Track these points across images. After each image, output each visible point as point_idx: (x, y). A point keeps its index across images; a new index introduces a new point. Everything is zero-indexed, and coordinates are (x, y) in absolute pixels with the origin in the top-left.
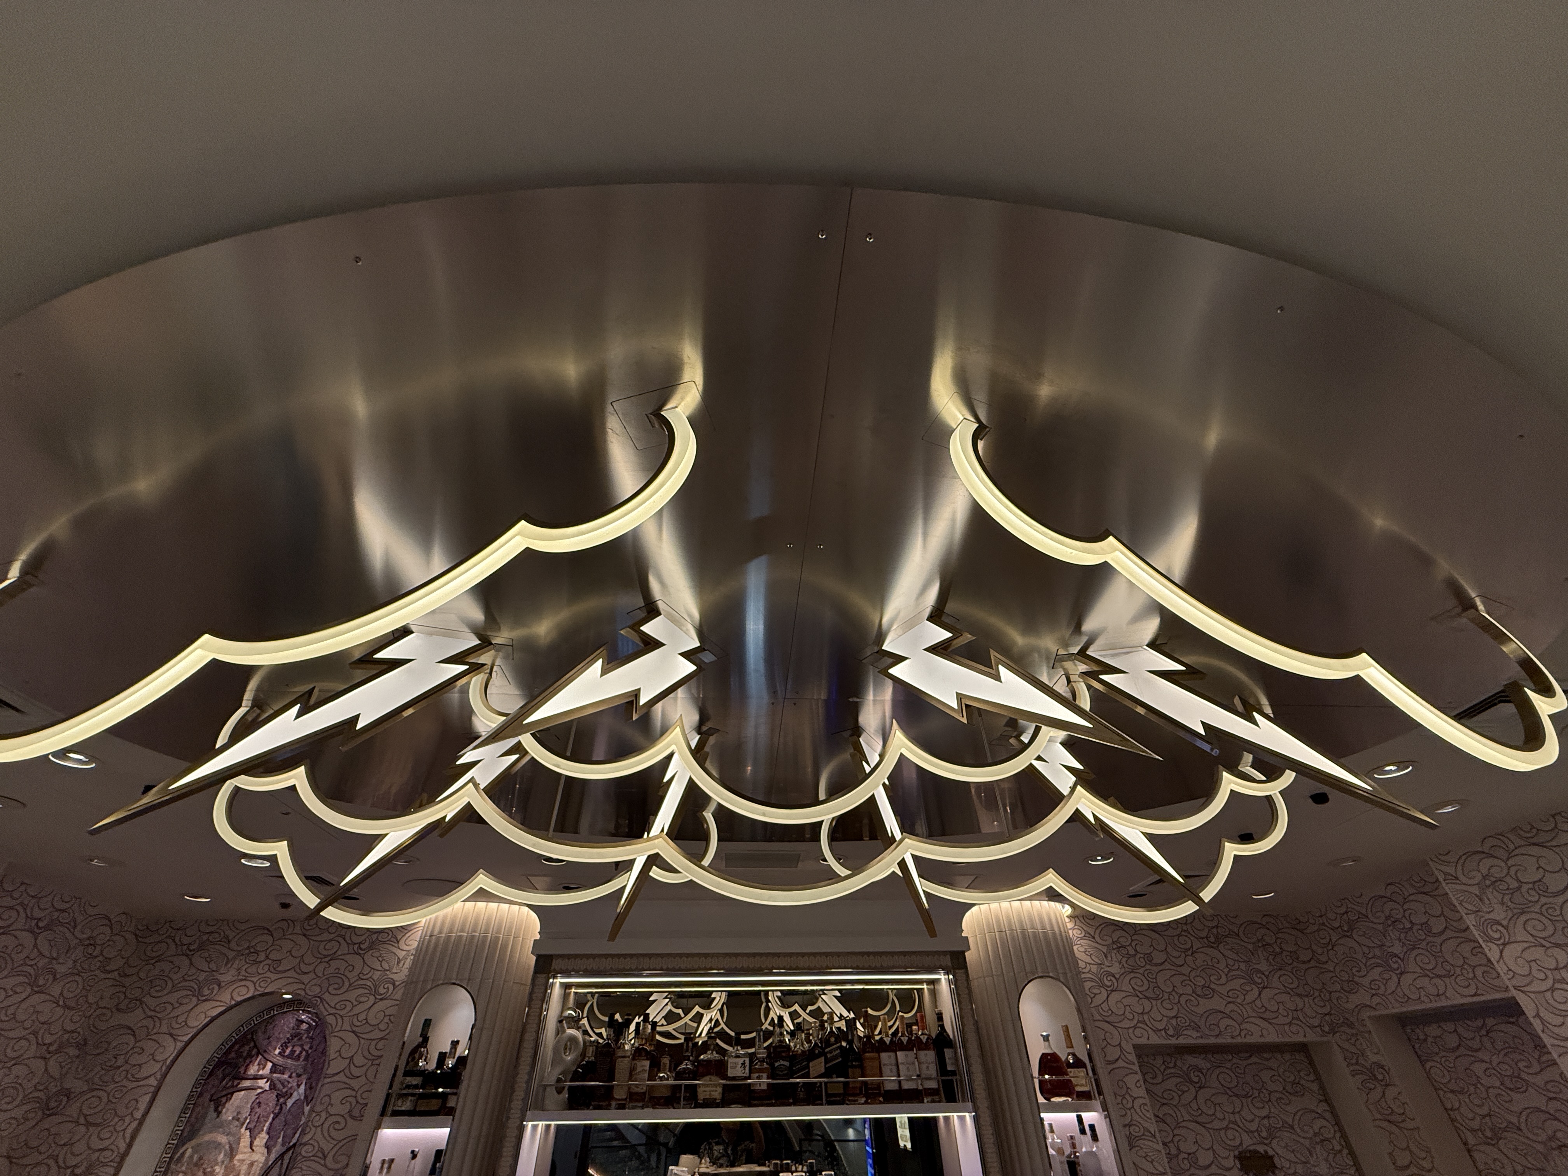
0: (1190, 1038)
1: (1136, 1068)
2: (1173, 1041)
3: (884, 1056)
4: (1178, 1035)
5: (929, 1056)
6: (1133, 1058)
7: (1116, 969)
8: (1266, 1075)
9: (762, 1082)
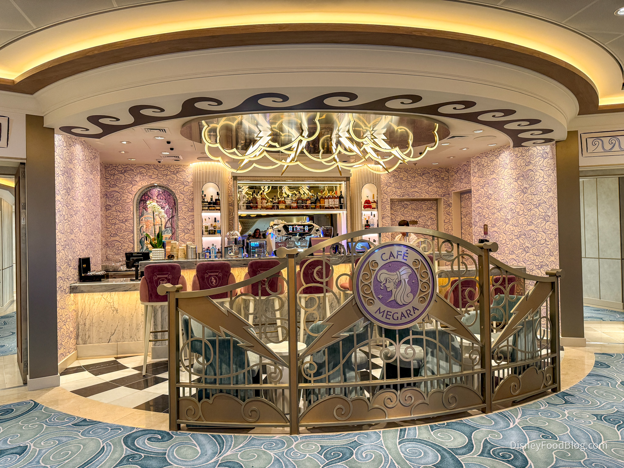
0: (406, 197)
1: (390, 203)
2: (401, 198)
3: (326, 200)
4: (403, 196)
5: (338, 200)
6: (389, 201)
7: (392, 181)
8: (424, 206)
9: (295, 205)
